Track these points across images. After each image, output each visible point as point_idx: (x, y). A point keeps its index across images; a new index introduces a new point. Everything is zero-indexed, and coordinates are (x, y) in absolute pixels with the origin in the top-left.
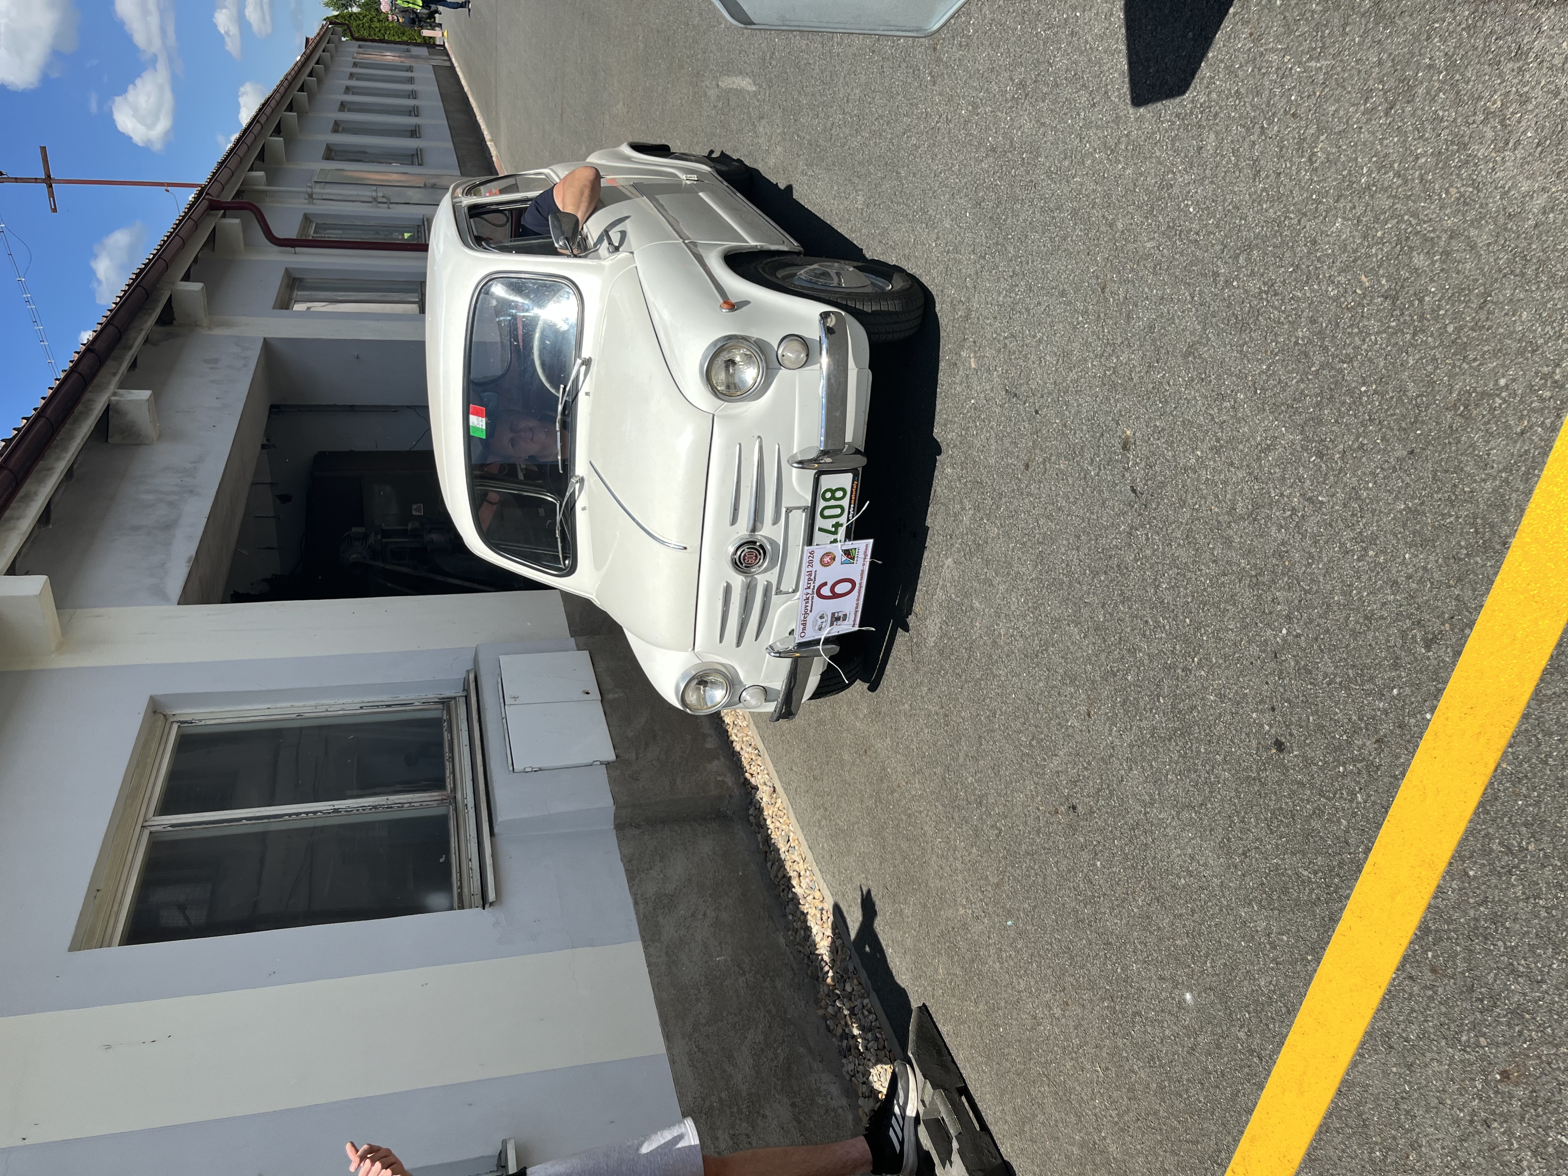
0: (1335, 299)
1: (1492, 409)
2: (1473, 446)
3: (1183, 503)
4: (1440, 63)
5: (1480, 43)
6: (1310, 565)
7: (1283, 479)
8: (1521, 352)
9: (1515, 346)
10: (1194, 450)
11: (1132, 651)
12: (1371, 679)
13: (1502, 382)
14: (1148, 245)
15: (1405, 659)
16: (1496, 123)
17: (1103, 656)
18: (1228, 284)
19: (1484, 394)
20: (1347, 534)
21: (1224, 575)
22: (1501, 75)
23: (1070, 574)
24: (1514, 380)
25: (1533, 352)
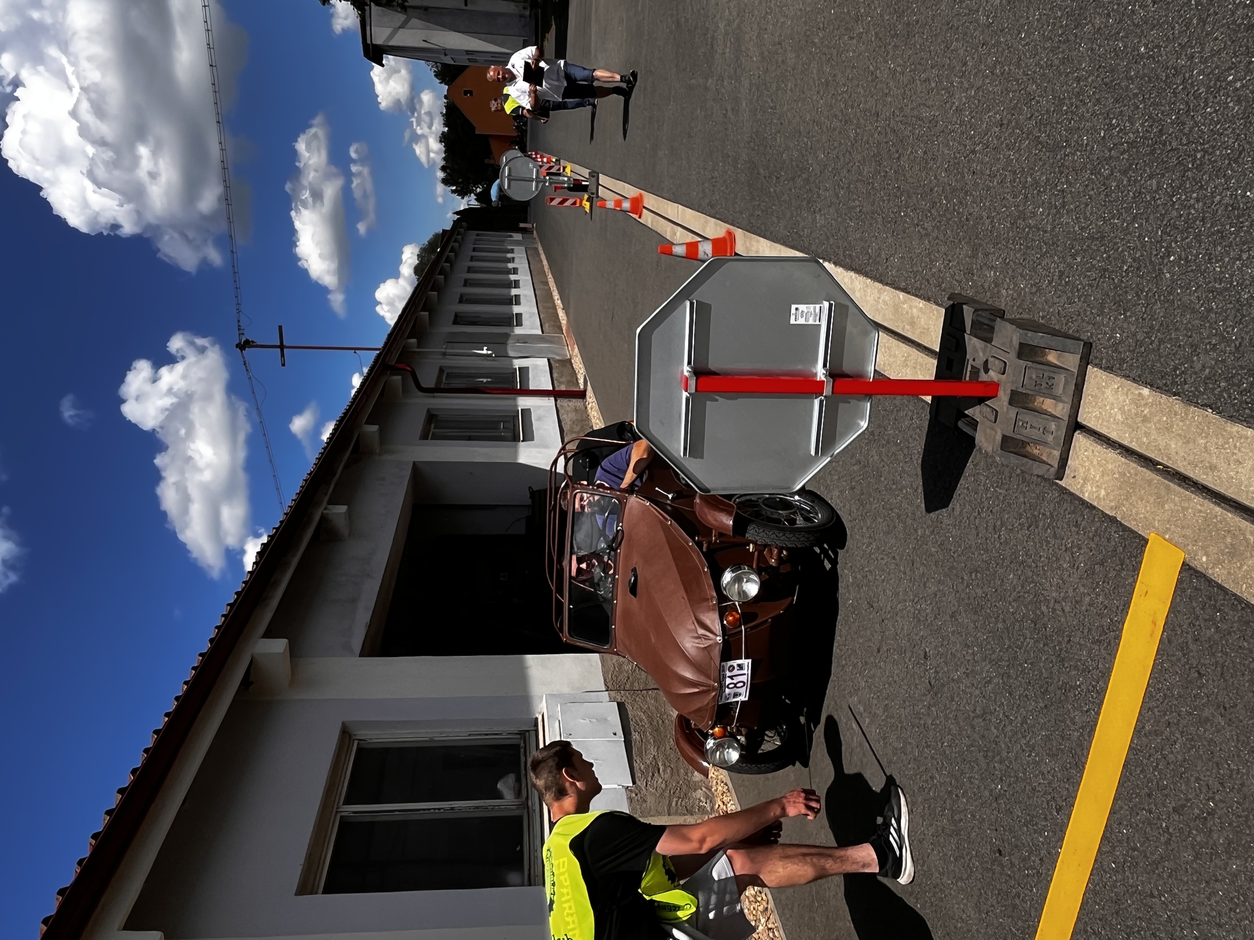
0: (1013, 614)
1: (1075, 696)
2: (1069, 711)
3: (953, 700)
4: (1048, 514)
5: (1062, 512)
6: (1008, 753)
7: (995, 701)
8: (1084, 671)
9: (1081, 667)
10: (957, 670)
11: (932, 778)
12: (1036, 824)
13: (1078, 683)
14: (933, 549)
15: (1049, 817)
16: (1069, 553)
17: (918, 776)
18: (968, 586)
19: (1071, 686)
20: (1023, 741)
21: (973, 746)
22: (1070, 531)
23: (900, 722)
24: (1083, 684)
25: (1089, 672)
